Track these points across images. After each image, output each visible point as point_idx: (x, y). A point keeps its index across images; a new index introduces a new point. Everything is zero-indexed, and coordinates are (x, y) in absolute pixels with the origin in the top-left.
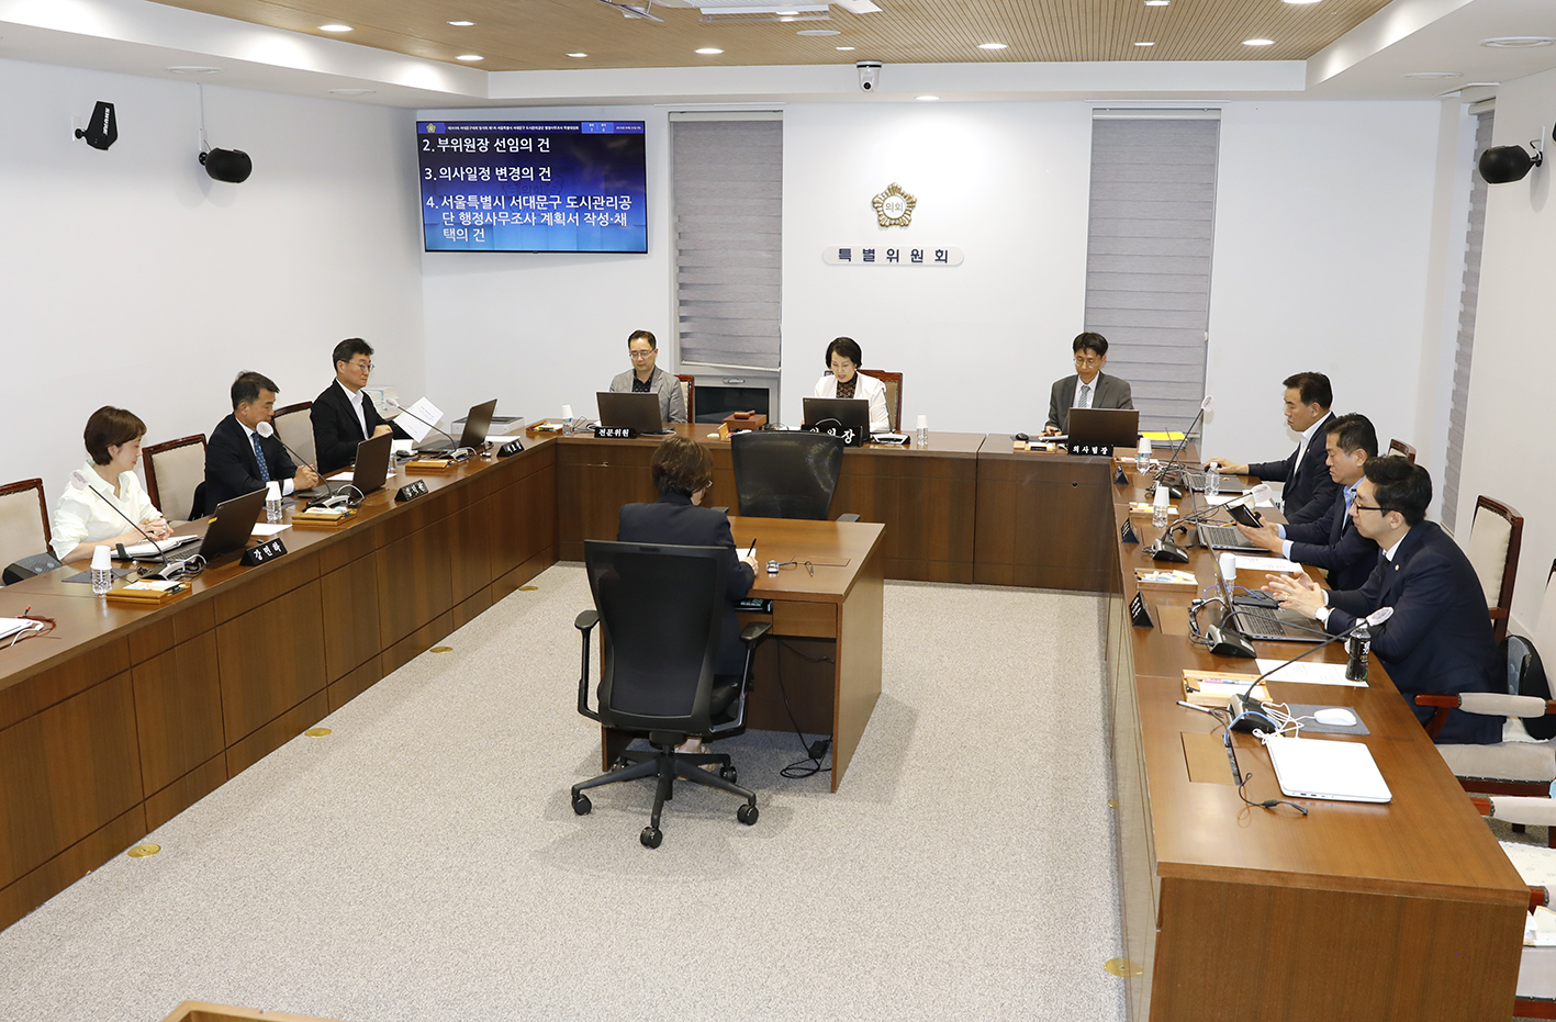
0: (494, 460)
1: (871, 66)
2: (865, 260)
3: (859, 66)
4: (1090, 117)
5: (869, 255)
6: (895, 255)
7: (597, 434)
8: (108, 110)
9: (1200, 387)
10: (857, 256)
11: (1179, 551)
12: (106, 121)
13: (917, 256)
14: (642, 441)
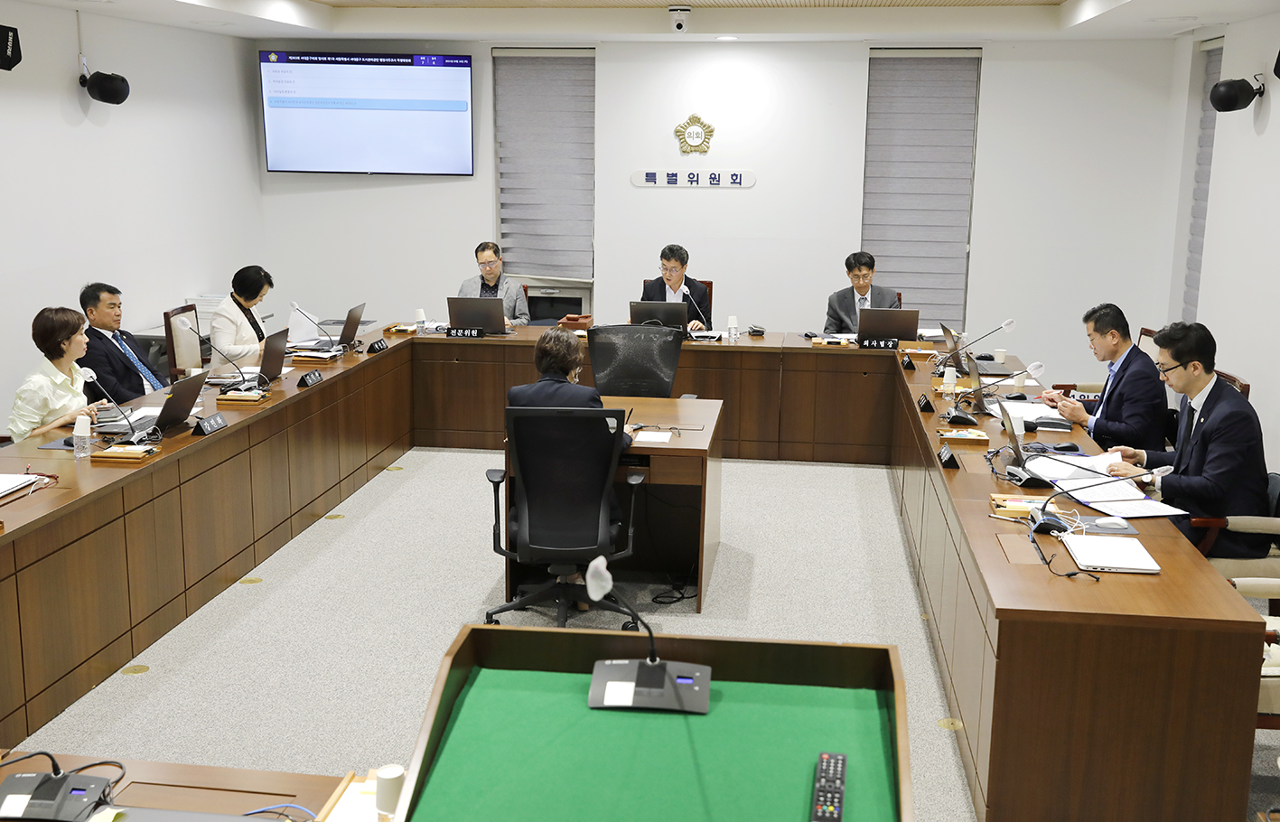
0: (364, 357)
1: (681, 10)
2: (668, 183)
3: (670, 10)
4: (867, 54)
5: (672, 178)
6: (695, 179)
7: (449, 334)
8: (11, 34)
9: (963, 293)
10: (662, 179)
11: (969, 416)
12: (10, 44)
13: (715, 179)
14: (489, 339)
